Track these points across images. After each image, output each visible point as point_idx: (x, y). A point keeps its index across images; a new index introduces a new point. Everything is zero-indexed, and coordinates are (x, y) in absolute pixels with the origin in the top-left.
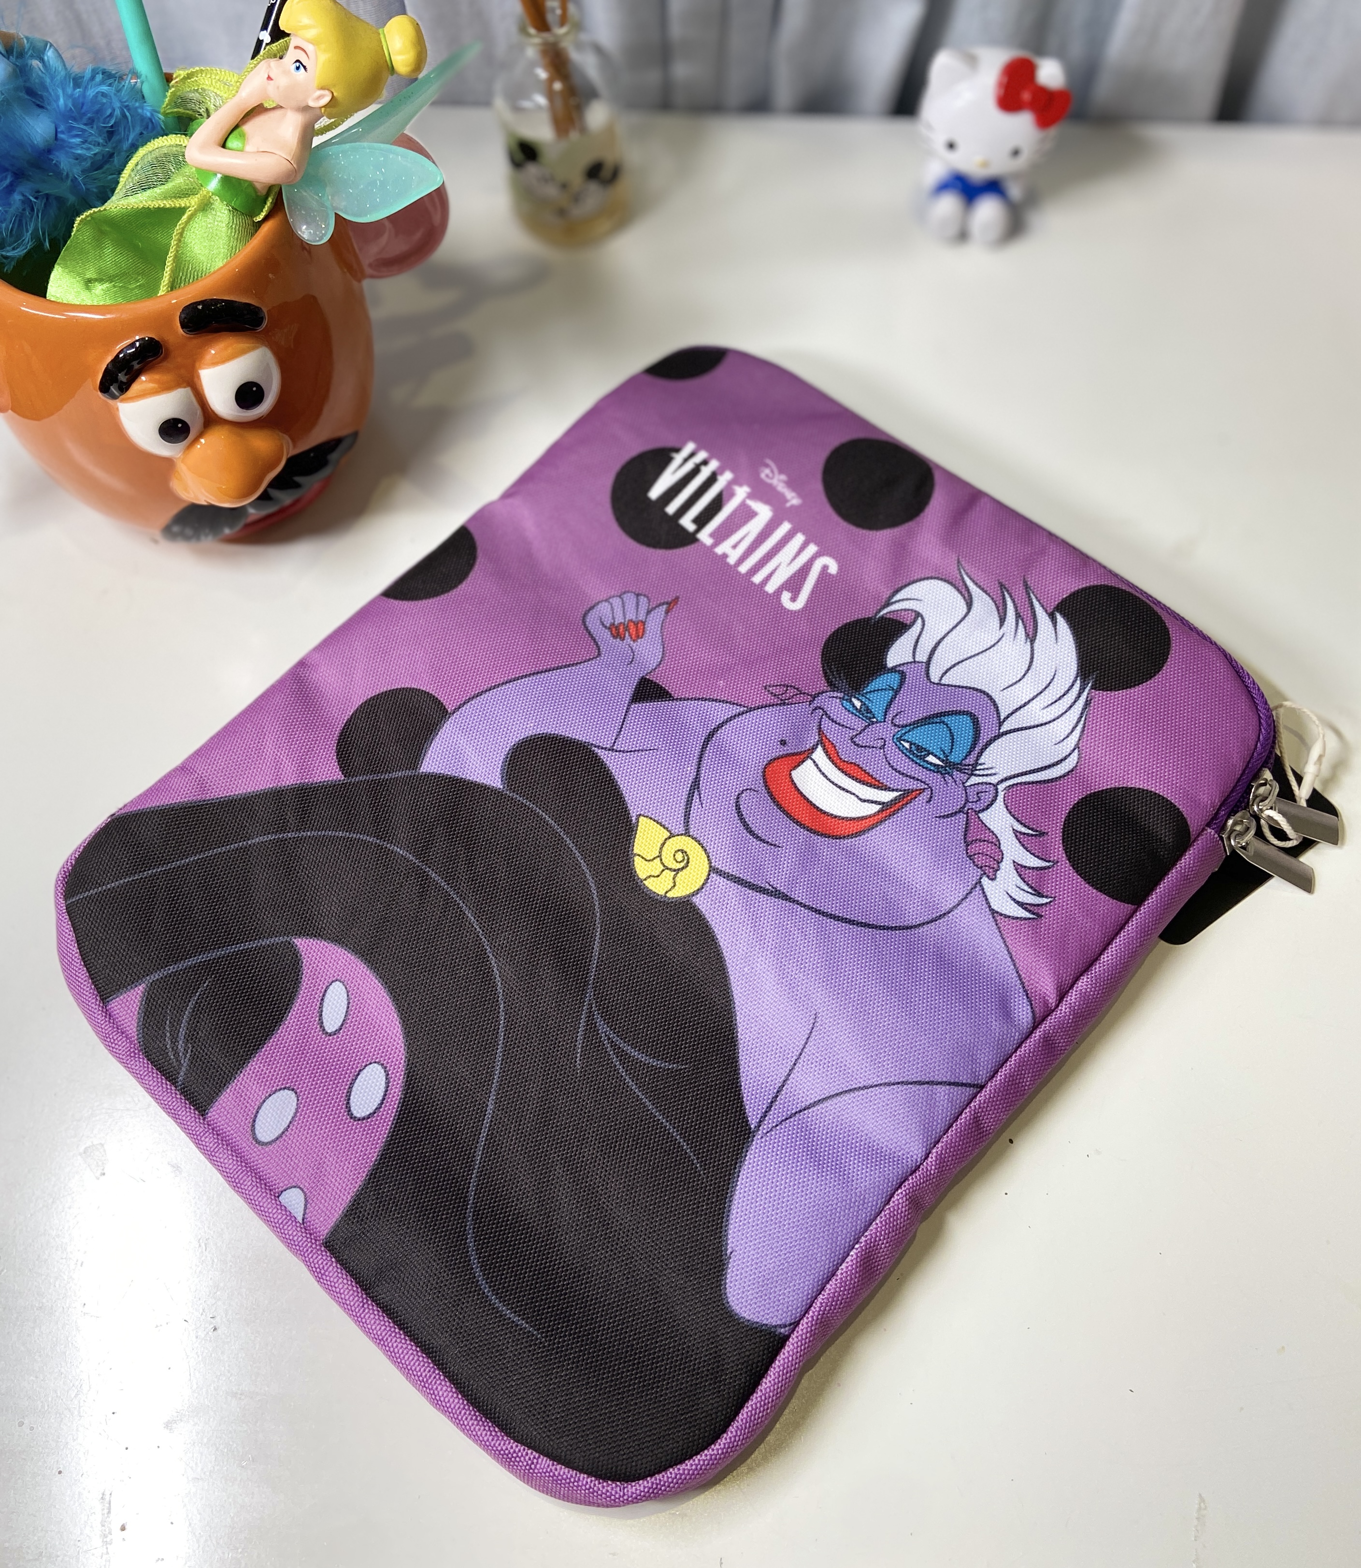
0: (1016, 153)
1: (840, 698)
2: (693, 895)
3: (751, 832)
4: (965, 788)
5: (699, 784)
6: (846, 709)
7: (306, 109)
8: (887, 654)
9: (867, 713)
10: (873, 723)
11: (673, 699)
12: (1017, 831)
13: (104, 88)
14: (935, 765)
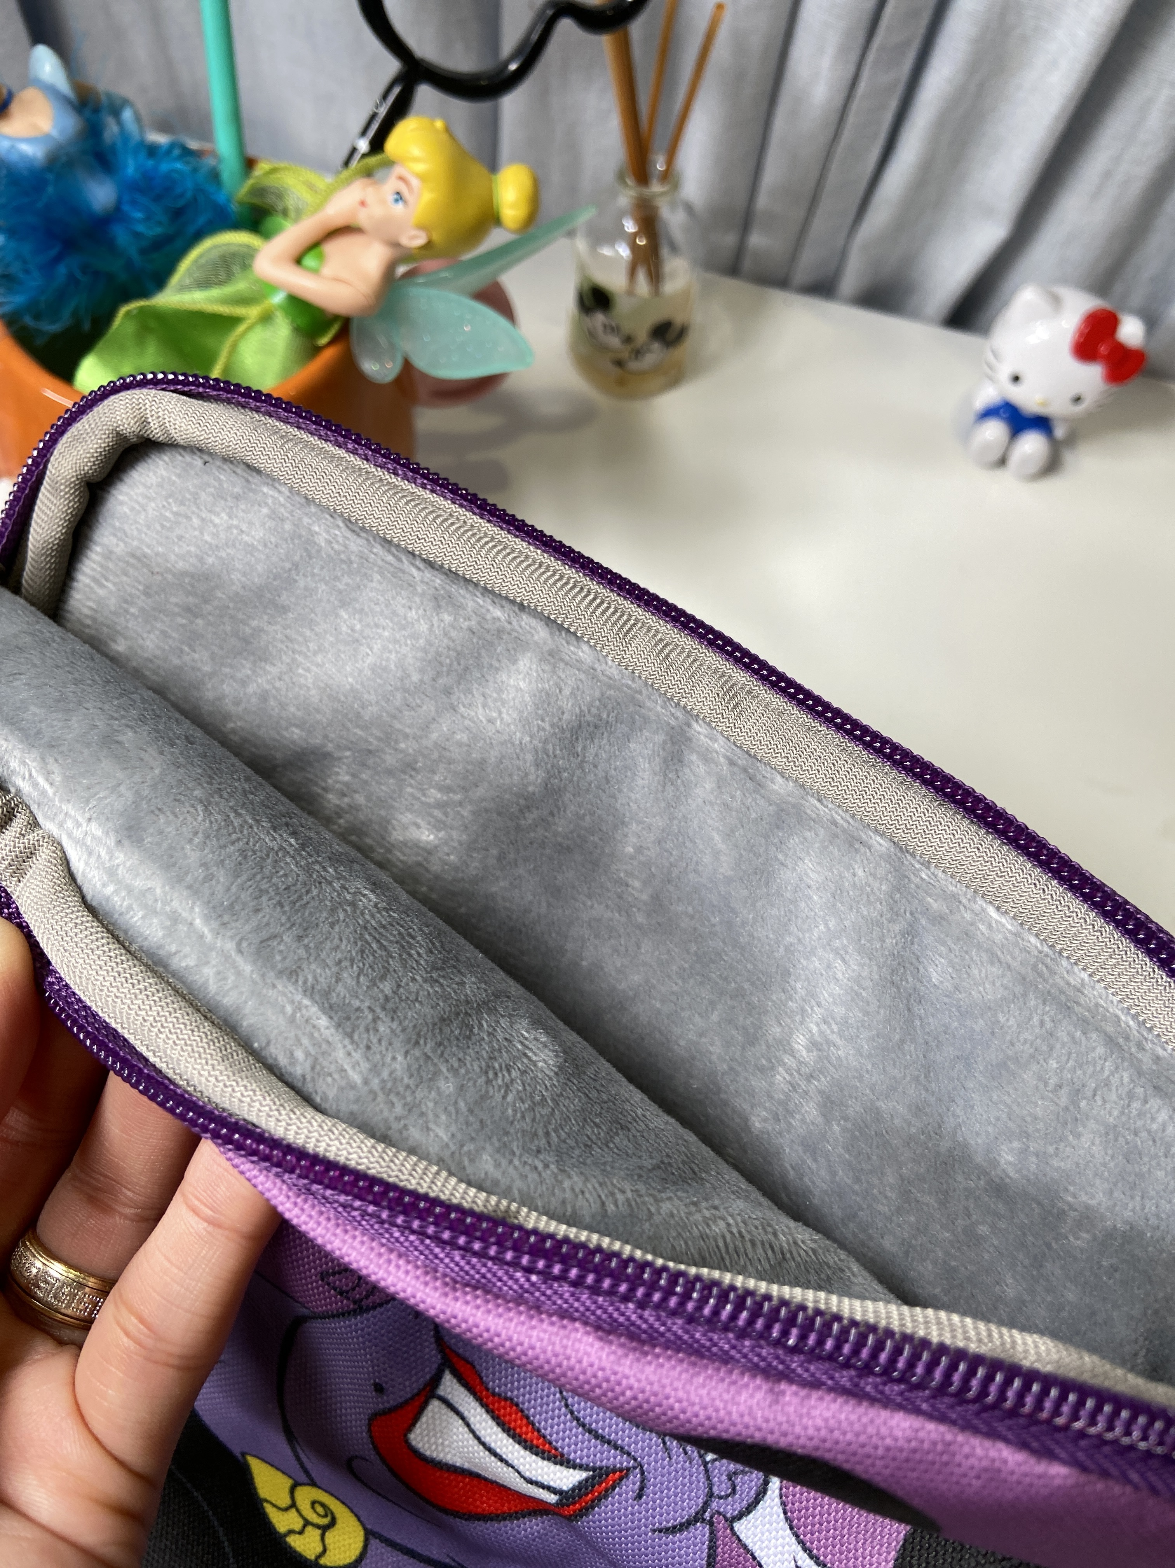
0: (1077, 399)
7: (396, 245)
13: (179, 166)
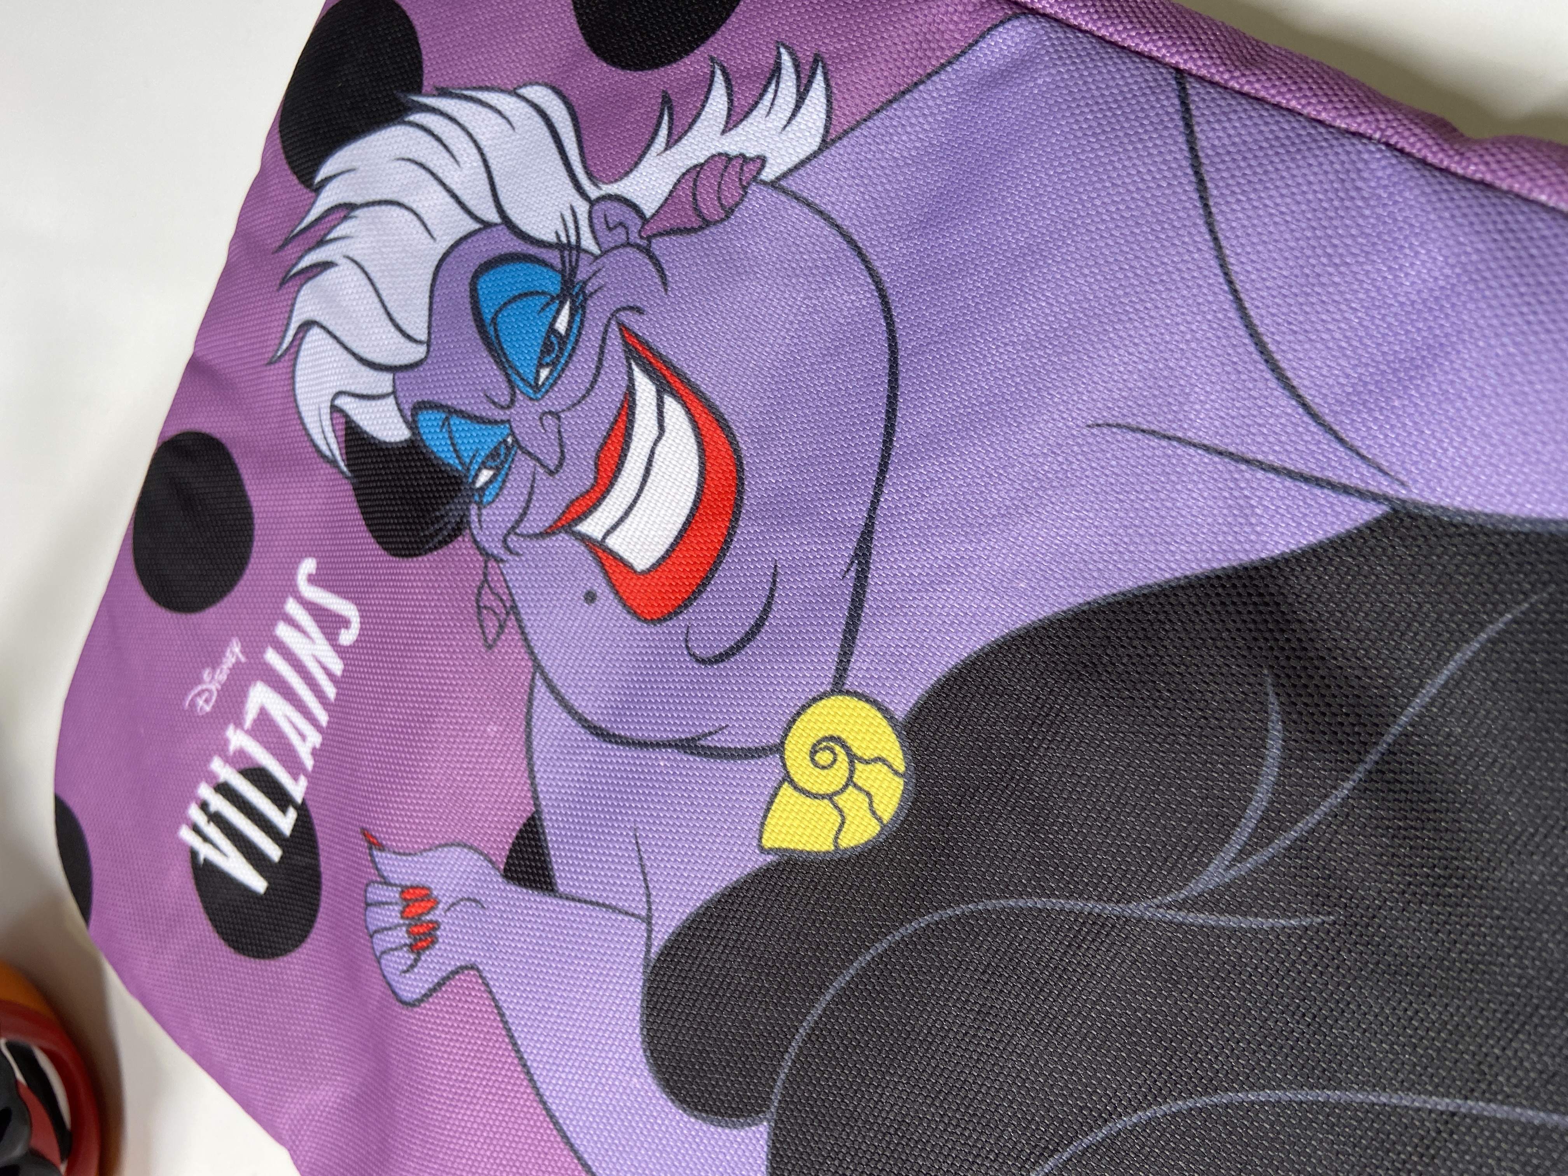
1: (479, 509)
2: (892, 718)
3: (758, 625)
4: (604, 253)
5: (687, 739)
6: (497, 495)
8: (391, 443)
9: (499, 455)
10: (516, 441)
11: (537, 812)
12: (668, 142)
14: (572, 316)
